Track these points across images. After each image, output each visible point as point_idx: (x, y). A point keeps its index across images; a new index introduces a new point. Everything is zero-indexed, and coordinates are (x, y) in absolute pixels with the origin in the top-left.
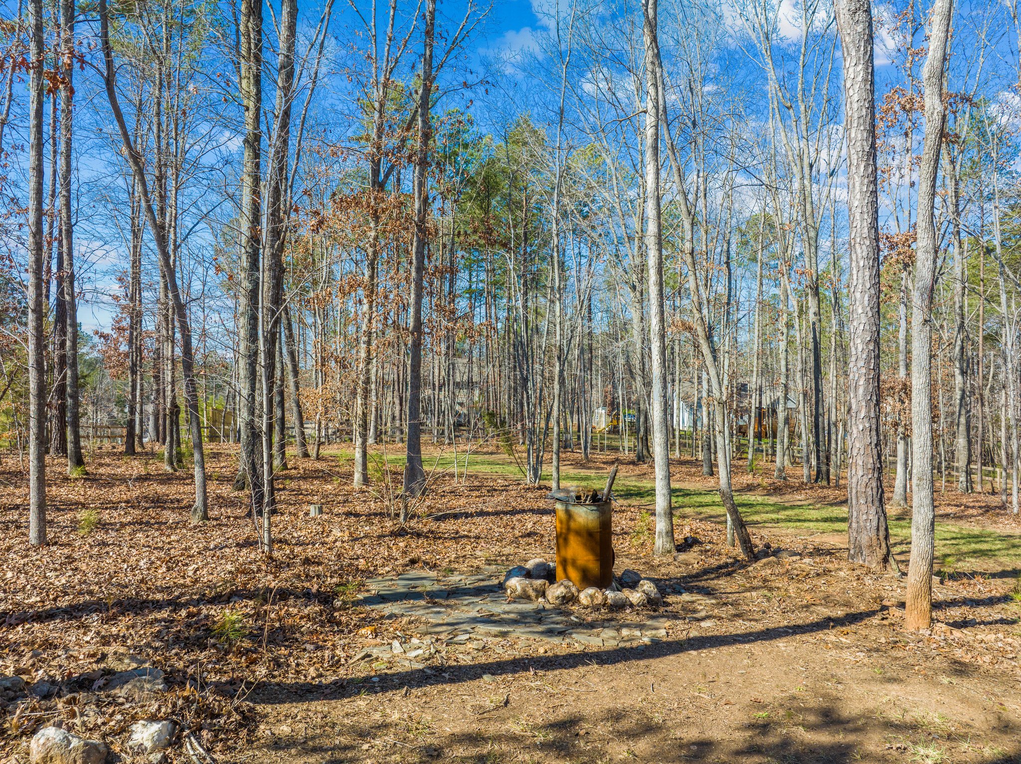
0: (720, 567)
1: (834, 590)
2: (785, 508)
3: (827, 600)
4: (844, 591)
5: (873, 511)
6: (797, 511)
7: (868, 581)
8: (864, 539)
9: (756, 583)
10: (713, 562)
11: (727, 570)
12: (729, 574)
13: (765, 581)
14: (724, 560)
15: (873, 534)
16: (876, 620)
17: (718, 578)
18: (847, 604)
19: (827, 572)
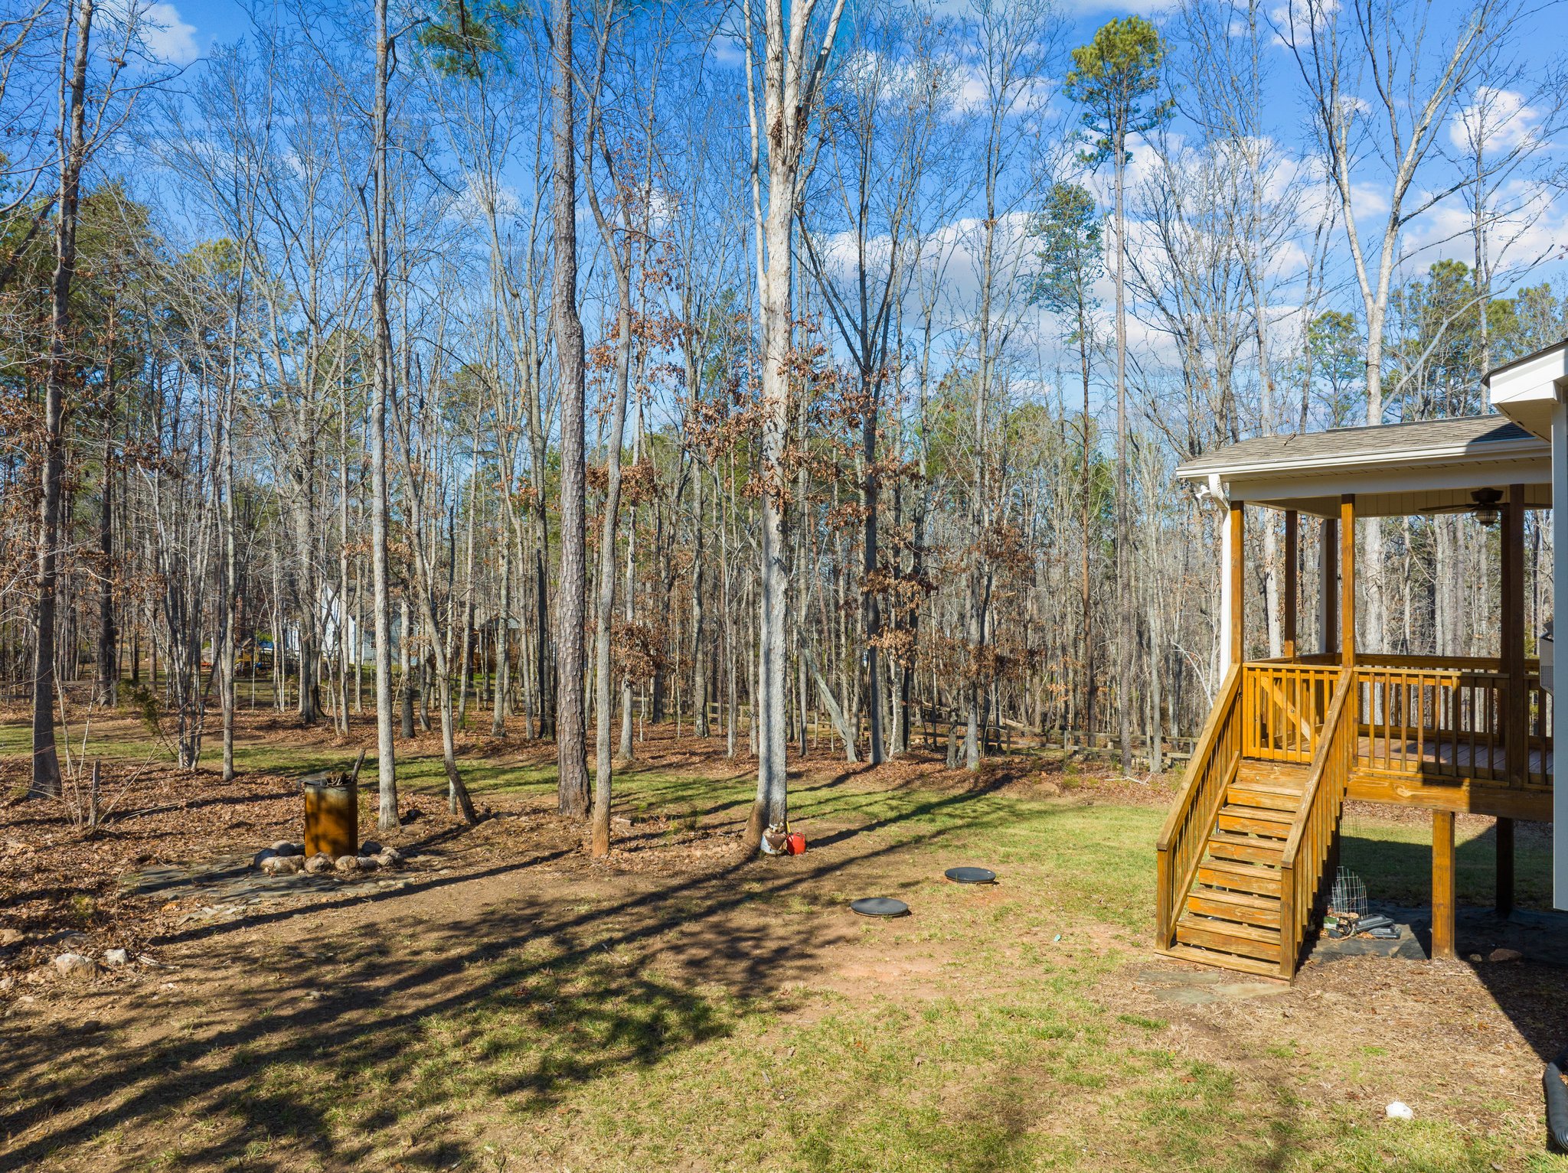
0: (445, 833)
1: (544, 839)
2: (504, 772)
3: (538, 846)
4: (552, 838)
5: (577, 770)
6: (517, 774)
7: (573, 829)
8: (571, 794)
9: (478, 842)
10: (439, 830)
11: (454, 834)
12: (454, 838)
13: (487, 839)
14: (448, 827)
15: (577, 790)
16: (572, 855)
17: (445, 842)
18: (554, 847)
19: (539, 826)
